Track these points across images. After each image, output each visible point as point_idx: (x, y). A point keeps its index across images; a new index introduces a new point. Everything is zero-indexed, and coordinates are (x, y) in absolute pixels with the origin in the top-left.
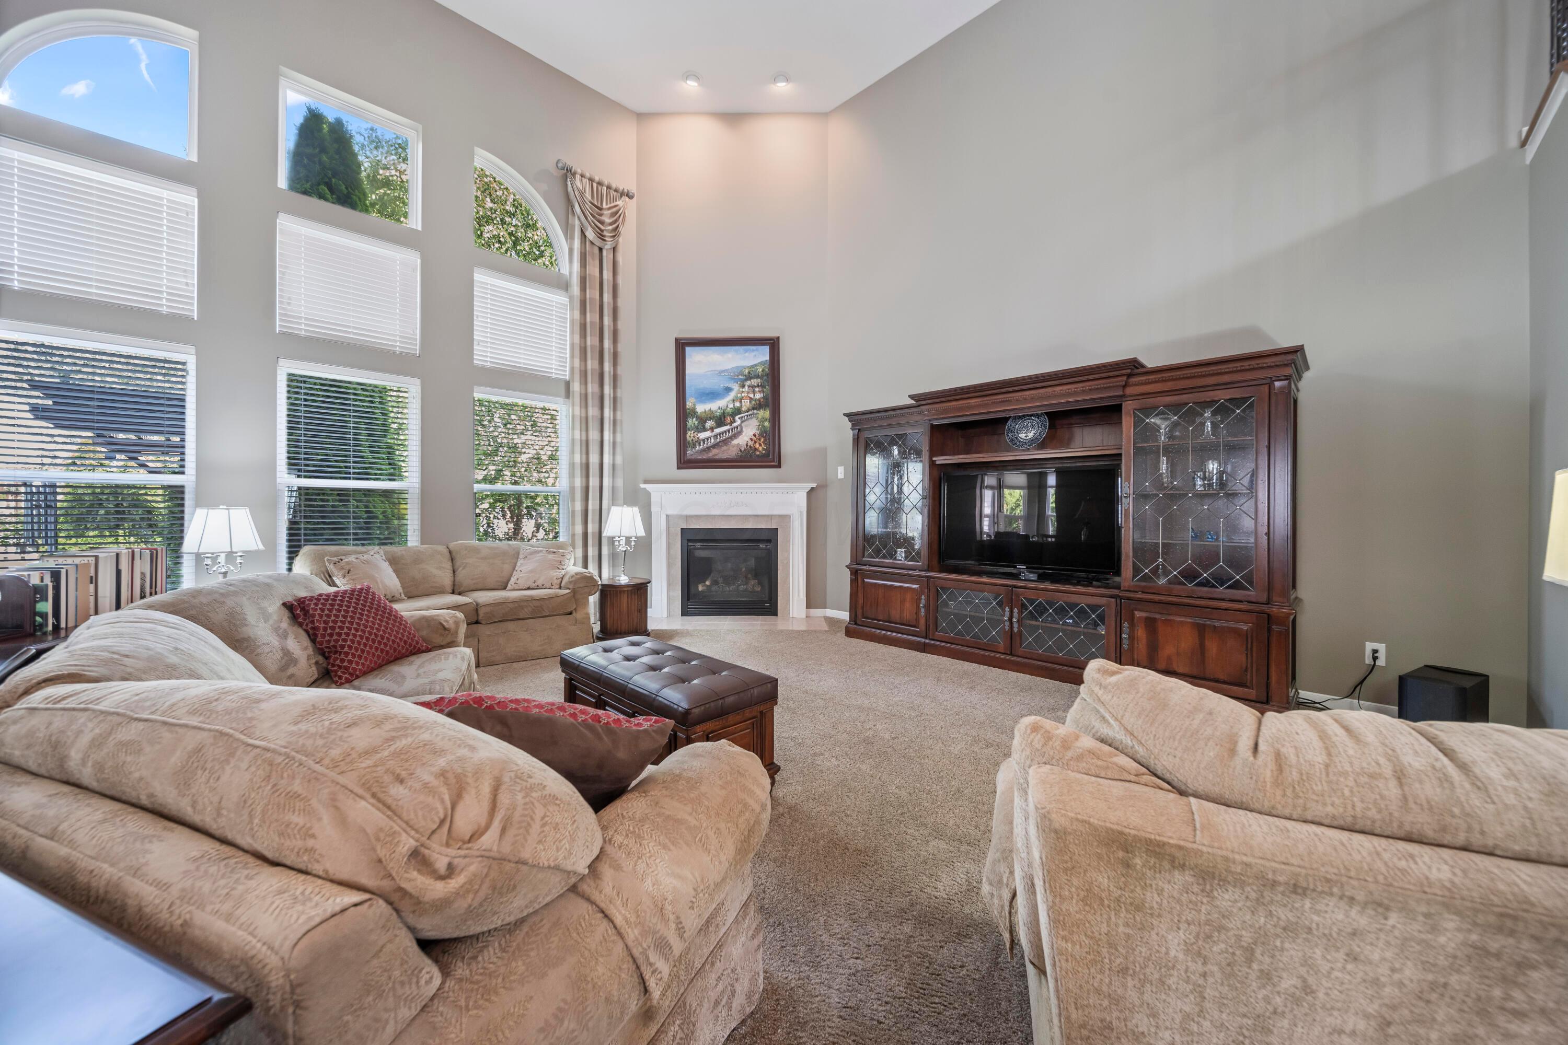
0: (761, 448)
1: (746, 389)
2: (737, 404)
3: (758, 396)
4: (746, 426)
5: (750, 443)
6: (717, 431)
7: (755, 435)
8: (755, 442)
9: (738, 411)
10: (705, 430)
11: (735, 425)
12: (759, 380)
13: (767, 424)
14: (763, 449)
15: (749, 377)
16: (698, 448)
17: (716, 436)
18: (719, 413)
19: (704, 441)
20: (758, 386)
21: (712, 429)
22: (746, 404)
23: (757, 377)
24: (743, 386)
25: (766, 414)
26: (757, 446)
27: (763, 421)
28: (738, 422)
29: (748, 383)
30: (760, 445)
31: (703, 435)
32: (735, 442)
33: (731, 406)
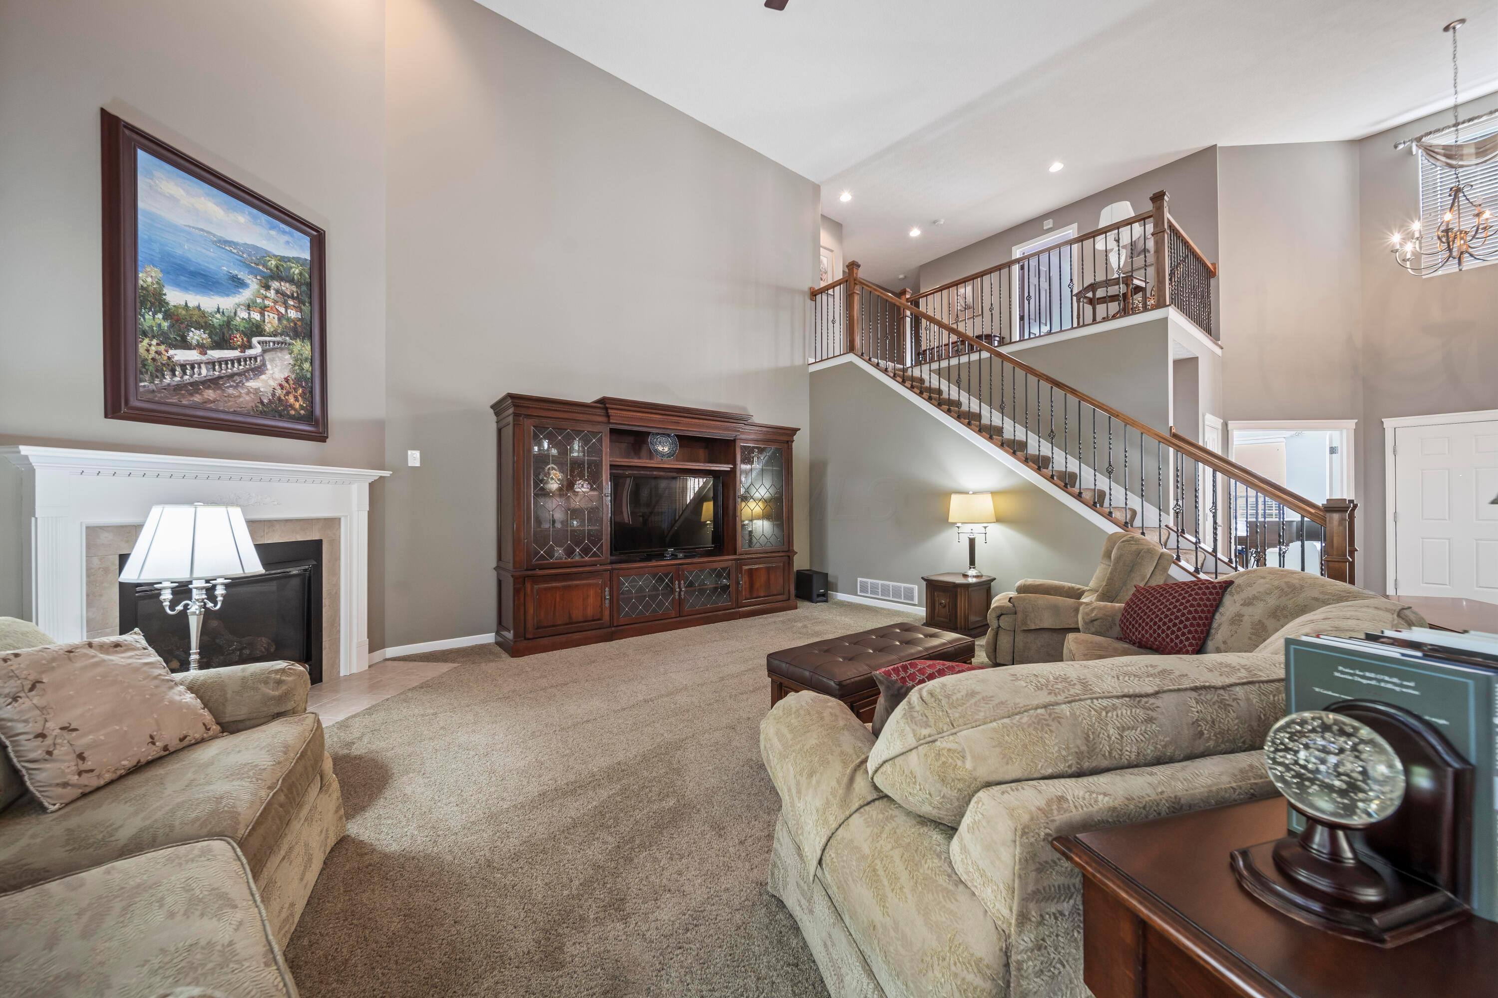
0: (297, 404)
1: (272, 294)
2: (256, 316)
3: (293, 314)
4: (272, 360)
5: (279, 392)
6: (216, 354)
7: (287, 380)
8: (288, 393)
9: (256, 330)
10: (185, 345)
11: (250, 352)
12: (294, 288)
13: (307, 366)
14: (301, 407)
15: (277, 275)
16: (168, 379)
17: (212, 364)
18: (217, 320)
19: (183, 367)
20: (292, 297)
21: (202, 348)
22: (271, 321)
23: (291, 281)
24: (267, 288)
25: (303, 348)
26: (291, 399)
27: (299, 360)
28: (257, 350)
29: (275, 284)
30: (297, 400)
31: (180, 355)
32: (252, 384)
33: (244, 314)
